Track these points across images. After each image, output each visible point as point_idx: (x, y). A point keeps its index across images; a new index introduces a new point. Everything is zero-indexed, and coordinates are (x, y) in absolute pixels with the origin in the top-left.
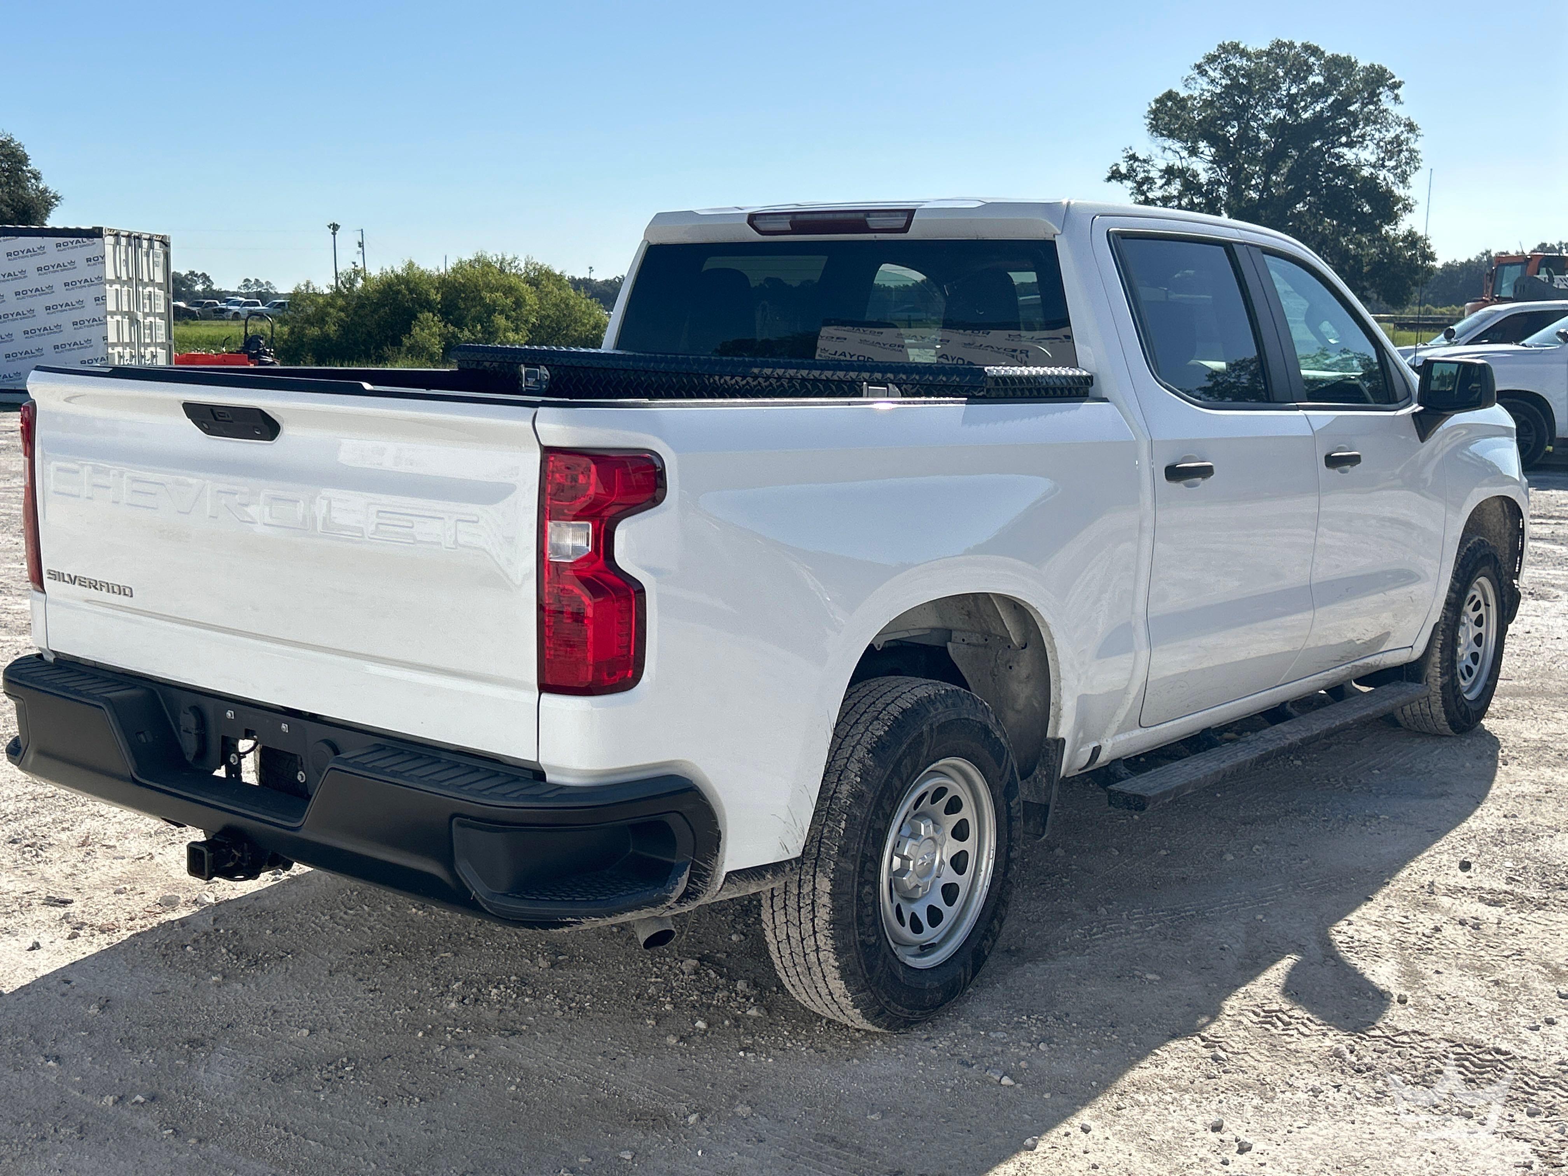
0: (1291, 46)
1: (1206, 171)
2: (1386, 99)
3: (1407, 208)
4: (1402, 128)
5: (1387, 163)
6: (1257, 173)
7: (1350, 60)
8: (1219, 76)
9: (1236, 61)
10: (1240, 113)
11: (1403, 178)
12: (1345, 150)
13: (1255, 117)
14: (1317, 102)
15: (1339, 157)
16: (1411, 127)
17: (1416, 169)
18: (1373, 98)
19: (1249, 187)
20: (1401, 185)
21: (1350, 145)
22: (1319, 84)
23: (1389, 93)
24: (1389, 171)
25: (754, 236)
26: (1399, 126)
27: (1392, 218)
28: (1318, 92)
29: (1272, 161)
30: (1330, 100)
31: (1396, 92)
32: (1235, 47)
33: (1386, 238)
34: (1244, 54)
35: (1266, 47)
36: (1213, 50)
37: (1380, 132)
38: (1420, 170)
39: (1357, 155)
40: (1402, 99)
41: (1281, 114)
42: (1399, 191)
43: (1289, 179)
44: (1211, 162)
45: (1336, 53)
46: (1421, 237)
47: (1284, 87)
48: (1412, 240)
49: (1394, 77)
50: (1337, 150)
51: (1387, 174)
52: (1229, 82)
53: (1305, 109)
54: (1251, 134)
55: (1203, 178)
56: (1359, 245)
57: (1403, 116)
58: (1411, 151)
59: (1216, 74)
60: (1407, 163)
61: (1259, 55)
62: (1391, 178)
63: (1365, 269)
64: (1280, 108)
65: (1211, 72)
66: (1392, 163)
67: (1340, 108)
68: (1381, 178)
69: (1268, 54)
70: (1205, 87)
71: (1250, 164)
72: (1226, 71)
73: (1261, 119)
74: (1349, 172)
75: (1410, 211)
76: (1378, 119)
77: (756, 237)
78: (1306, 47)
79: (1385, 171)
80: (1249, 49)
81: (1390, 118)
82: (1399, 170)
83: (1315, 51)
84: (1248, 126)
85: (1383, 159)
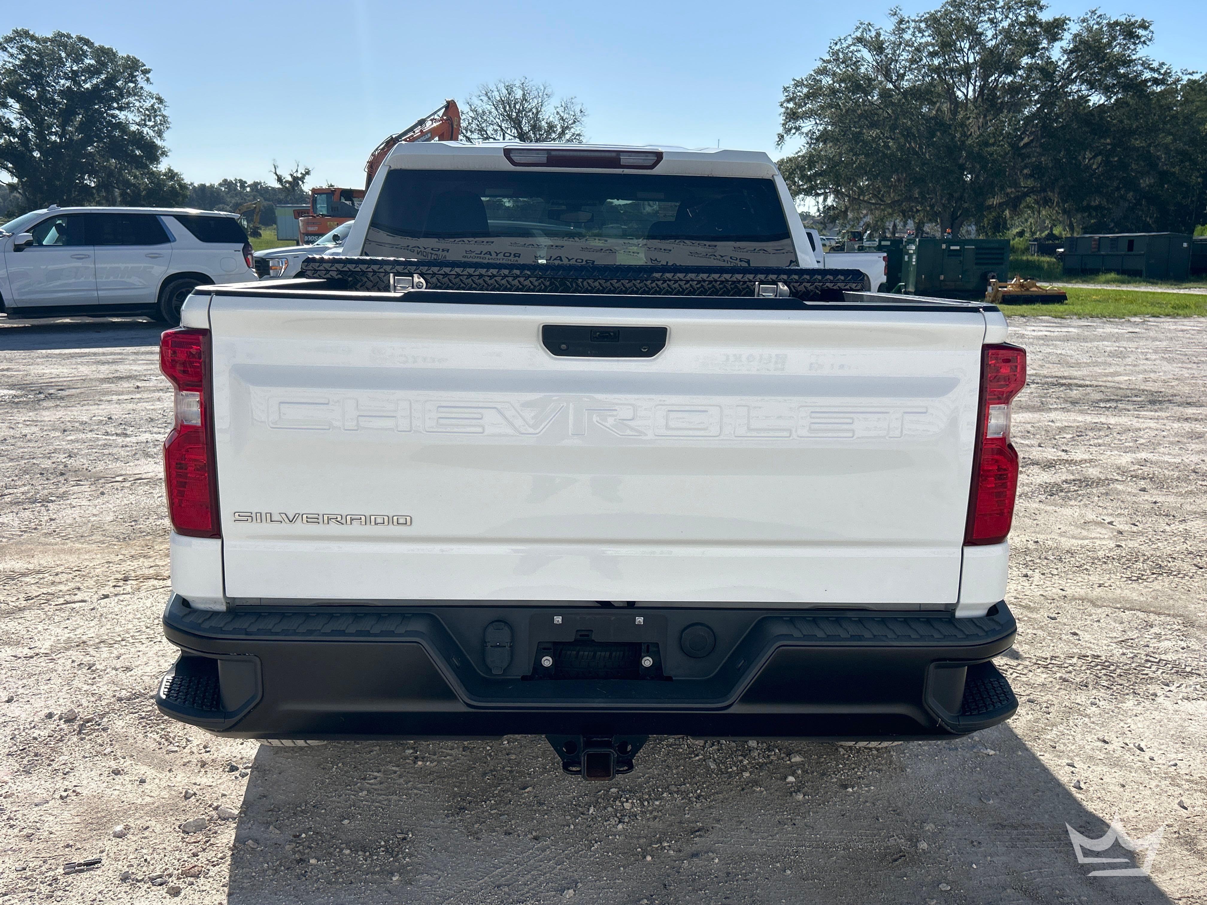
0: (69, 36)
1: (16, 119)
2: (140, 79)
3: (164, 153)
4: (154, 100)
5: (148, 123)
6: (55, 123)
7: (112, 50)
8: (16, 52)
9: (29, 43)
10: (38, 80)
11: (160, 134)
12: (117, 112)
13: (49, 85)
14: (93, 77)
15: (113, 116)
16: (160, 100)
17: (167, 128)
18: (132, 78)
19: (51, 133)
20: (159, 138)
21: (120, 109)
22: (92, 66)
23: (142, 76)
24: (149, 128)
25: (507, 166)
26: (152, 98)
27: (155, 159)
28: (92, 72)
29: (66, 117)
30: (103, 77)
31: (147, 75)
32: (26, 34)
33: (153, 173)
34: (33, 38)
35: (50, 35)
36: (10, 34)
37: (140, 102)
38: (170, 129)
39: (127, 116)
40: (151, 80)
41: (68, 84)
42: (158, 142)
43: (79, 130)
44: (19, 113)
45: (102, 45)
46: (177, 173)
47: (68, 64)
48: (171, 175)
49: (145, 65)
50: (112, 112)
51: (149, 131)
52: (24, 57)
53: (85, 81)
54: (48, 96)
55: (16, 125)
56: (135, 177)
57: (155, 93)
58: (164, 116)
59: (14, 51)
60: (161, 124)
61: (45, 40)
62: (152, 133)
63: (144, 193)
64: (67, 79)
65: (9, 49)
66: (151, 123)
67: (110, 82)
68: (145, 132)
69: (52, 41)
70: (7, 59)
71: (50, 117)
72: (21, 49)
73: (53, 86)
74: (122, 127)
75: (166, 156)
76: (136, 93)
77: (511, 168)
78: (80, 39)
79: (147, 128)
80: (37, 35)
81: (145, 94)
82: (156, 128)
83: (87, 42)
84: (44, 89)
85: (145, 120)
